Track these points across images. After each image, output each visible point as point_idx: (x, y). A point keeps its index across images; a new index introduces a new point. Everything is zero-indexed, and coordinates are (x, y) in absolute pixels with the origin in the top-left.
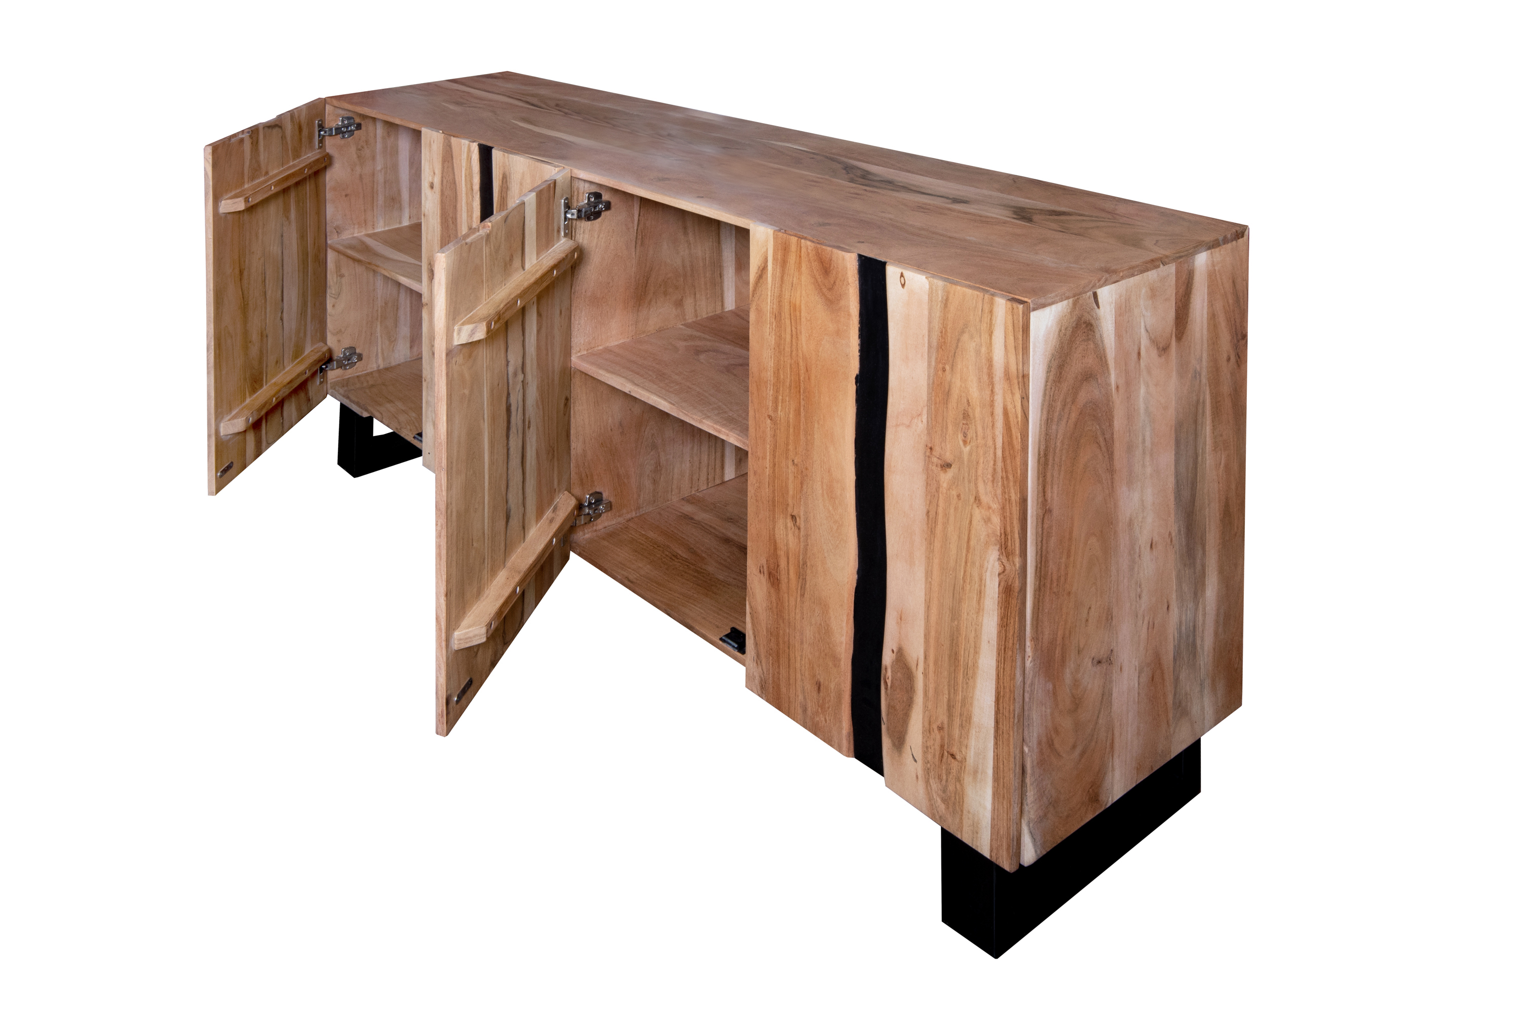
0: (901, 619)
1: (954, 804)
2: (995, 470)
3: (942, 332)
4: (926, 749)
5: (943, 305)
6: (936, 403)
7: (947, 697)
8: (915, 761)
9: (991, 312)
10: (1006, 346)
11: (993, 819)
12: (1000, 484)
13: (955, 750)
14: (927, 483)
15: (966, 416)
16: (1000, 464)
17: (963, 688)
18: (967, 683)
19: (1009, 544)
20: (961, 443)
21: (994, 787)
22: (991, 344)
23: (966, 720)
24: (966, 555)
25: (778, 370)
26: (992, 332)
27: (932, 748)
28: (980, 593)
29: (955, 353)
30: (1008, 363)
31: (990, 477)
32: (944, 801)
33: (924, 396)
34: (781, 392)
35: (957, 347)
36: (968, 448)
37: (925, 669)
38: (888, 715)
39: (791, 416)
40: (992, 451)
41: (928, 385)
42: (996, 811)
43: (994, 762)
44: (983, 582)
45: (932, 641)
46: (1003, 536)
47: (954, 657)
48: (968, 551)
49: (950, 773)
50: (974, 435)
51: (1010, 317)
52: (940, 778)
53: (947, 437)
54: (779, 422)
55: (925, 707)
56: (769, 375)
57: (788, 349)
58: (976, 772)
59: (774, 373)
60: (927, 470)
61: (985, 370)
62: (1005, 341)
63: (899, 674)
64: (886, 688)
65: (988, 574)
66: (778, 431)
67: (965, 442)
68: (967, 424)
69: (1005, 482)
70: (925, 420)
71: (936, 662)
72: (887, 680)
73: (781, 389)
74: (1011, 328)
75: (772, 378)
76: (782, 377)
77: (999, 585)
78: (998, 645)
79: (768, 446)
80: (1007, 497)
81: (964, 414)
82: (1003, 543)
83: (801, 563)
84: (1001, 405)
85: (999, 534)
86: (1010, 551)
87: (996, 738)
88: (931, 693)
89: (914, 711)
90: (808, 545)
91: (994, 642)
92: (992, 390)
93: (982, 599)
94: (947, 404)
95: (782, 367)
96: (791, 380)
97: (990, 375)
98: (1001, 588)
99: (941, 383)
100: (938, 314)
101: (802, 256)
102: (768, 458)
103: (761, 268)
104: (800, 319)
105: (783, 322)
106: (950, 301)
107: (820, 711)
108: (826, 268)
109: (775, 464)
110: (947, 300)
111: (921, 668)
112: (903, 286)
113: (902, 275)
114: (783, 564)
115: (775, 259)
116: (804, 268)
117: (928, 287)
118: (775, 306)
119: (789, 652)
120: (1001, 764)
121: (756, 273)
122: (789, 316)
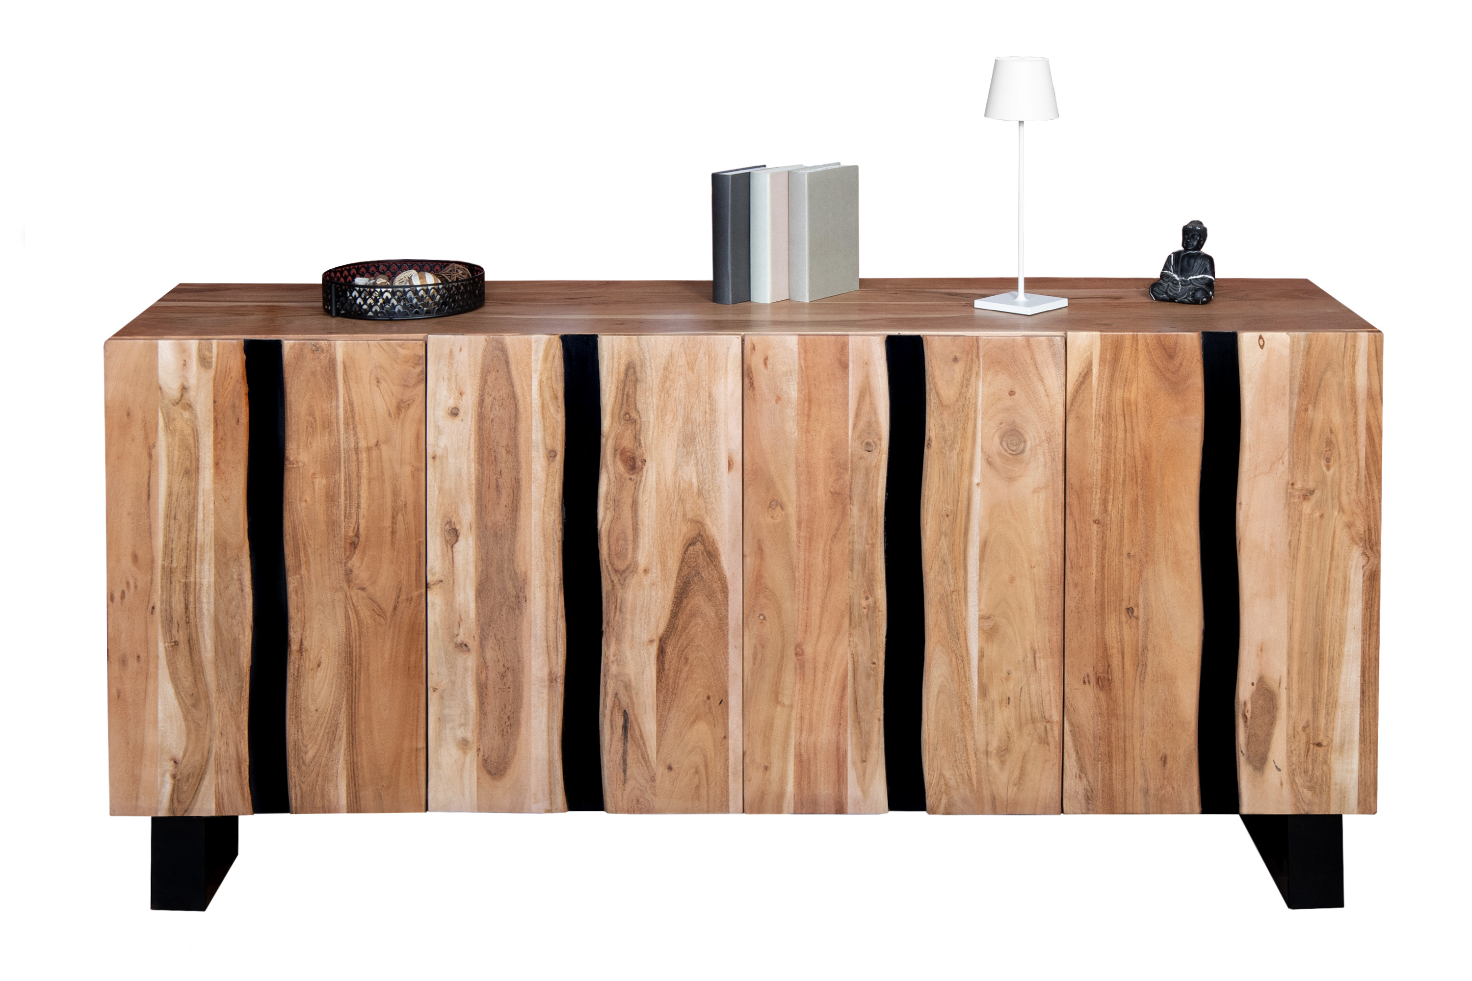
0: (1261, 651)
1: (1321, 785)
2: (1358, 479)
3: (1304, 377)
4: (1290, 753)
5: (1305, 354)
6: (1298, 442)
7: (1312, 696)
8: (1279, 770)
9: (1354, 346)
10: (1369, 371)
11: (1360, 776)
12: (1363, 490)
13: (1321, 738)
14: (1289, 517)
15: (1329, 443)
16: (1363, 472)
17: (1328, 680)
18: (1333, 674)
19: (1373, 537)
20: (1325, 469)
21: (1360, 748)
22: (1354, 373)
23: (1332, 705)
24: (1330, 564)
25: (1108, 470)
26: (1355, 363)
27: (1297, 749)
28: (1345, 591)
29: (1317, 392)
30: (1371, 384)
31: (1354, 488)
32: (1311, 789)
33: (1286, 439)
34: (1111, 491)
35: (1319, 386)
36: (1331, 472)
37: (1288, 684)
38: (1248, 745)
39: (1125, 511)
40: (1355, 464)
41: (1290, 428)
42: (1363, 768)
43: (1360, 729)
44: (1347, 579)
45: (1295, 655)
46: (1367, 532)
47: (1319, 657)
48: (1332, 560)
49: (1316, 761)
50: (1337, 456)
51: (1373, 345)
52: (1306, 772)
53: (1310, 468)
54: (1108, 522)
55: (1289, 716)
56: (1097, 479)
57: (1120, 446)
58: (1342, 746)
59: (1102, 475)
60: (1288, 504)
61: (1348, 398)
62: (1368, 367)
63: (1260, 702)
64: (1245, 722)
65: (1353, 570)
66: (1108, 531)
67: (1328, 468)
68: (1330, 450)
69: (1369, 486)
70: (1286, 463)
71: (1300, 673)
72: (1247, 714)
73: (1112, 489)
74: (1373, 354)
75: (1099, 482)
76: (1112, 475)
77: (1363, 575)
78: (1363, 626)
79: (1094, 551)
80: (1370, 498)
81: (1327, 442)
82: (1367, 538)
83: (1140, 649)
84: (1365, 422)
85: (1362, 533)
86: (1374, 543)
87: (1362, 706)
88: (1295, 702)
89: (1277, 726)
90: (1149, 629)
91: (1359, 627)
92: (1355, 413)
93: (1347, 595)
94: (1309, 439)
95: (1112, 465)
96: (1125, 476)
97: (1354, 401)
98: (1365, 578)
99: (1303, 423)
100: (1300, 362)
101: (1139, 348)
102: (1094, 563)
103: (1083, 374)
104: (1137, 411)
105: (1114, 420)
106: (1312, 347)
107: (1166, 783)
108: (1169, 352)
109: (1104, 566)
110: (1310, 346)
111: (1284, 685)
112: (1262, 347)
113: (1261, 337)
114: (1116, 661)
115: (1102, 360)
116: (1141, 358)
117: (1289, 341)
118: (1102, 408)
119: (1125, 746)
120: (1368, 725)
121: (1077, 381)
122: (1121, 413)
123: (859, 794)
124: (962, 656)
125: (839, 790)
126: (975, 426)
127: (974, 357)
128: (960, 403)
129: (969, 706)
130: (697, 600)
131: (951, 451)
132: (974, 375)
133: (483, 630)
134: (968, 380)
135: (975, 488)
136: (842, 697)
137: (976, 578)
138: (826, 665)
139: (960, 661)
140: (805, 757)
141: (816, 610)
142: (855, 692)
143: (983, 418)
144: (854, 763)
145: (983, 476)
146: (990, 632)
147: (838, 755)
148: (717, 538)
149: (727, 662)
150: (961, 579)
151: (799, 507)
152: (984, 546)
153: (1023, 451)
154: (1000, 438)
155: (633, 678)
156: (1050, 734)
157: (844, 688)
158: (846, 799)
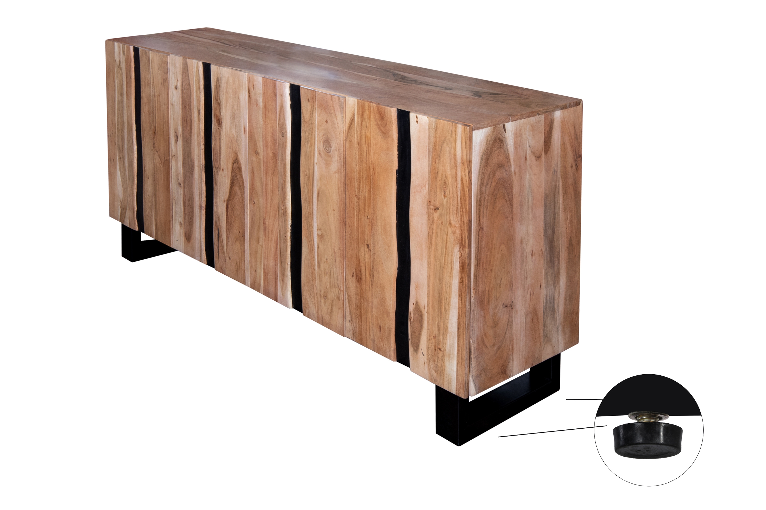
0: (417, 288)
1: (441, 372)
2: (457, 208)
3: (434, 144)
4: (428, 348)
5: (435, 131)
6: (432, 179)
7: (437, 321)
8: (424, 355)
9: (456, 131)
10: (462, 148)
11: (457, 375)
12: (459, 214)
13: (441, 346)
14: (428, 219)
15: (445, 183)
16: (459, 205)
17: (444, 316)
18: (446, 313)
19: (464, 243)
20: (443, 197)
21: (457, 360)
22: (455, 147)
23: (446, 331)
24: (445, 251)
25: (360, 171)
26: (456, 141)
27: (431, 347)
28: (451, 268)
29: (440, 153)
30: (463, 155)
31: (455, 212)
32: (436, 371)
33: (427, 175)
34: (361, 182)
35: (441, 150)
36: (446, 199)
37: (428, 310)
38: (411, 336)
39: (366, 194)
40: (456, 199)
41: (429, 170)
42: (458, 371)
43: (457, 348)
44: (453, 263)
45: (431, 296)
46: (461, 239)
47: (440, 301)
48: (446, 249)
49: (439, 358)
50: (449, 192)
51: (464, 133)
52: (434, 362)
53: (437, 195)
54: (360, 198)
55: (428, 328)
56: (356, 174)
57: (365, 160)
58: (449, 355)
59: (358, 173)
60: (428, 212)
61: (453, 160)
62: (462, 145)
63: (416, 315)
64: (411, 323)
65: (455, 258)
66: (360, 202)
67: (444, 196)
68: (445, 187)
69: (462, 213)
70: (427, 188)
71: (432, 306)
72: (411, 319)
73: (362, 181)
74: (464, 138)
75: (357, 176)
76: (362, 174)
77: (459, 263)
78: (459, 292)
79: (356, 211)
80: (462, 220)
81: (444, 182)
82: (461, 243)
83: (371, 268)
84: (460, 176)
85: (459, 239)
86: (464, 246)
87: (458, 336)
88: (430, 321)
89: (423, 331)
90: (374, 259)
91: (457, 291)
92: (456, 170)
93: (452, 271)
94: (437, 179)
95: (362, 169)
96: (366, 176)
97: (455, 163)
98: (460, 264)
99: (434, 169)
100: (433, 135)
101: (371, 111)
102: (356, 217)
103: (351, 119)
104: (370, 144)
105: (362, 146)
106: (438, 128)
107: (381, 341)
108: (382, 116)
109: (359, 220)
110: (437, 127)
111: (426, 310)
112: (417, 122)
113: (417, 117)
114: (363, 270)
115: (358, 114)
116: (372, 118)
117: (428, 122)
118: (358, 138)
119: (366, 314)
120: (461, 349)
121: (349, 122)
122: (365, 143)
123: (282, 295)
124: (312, 245)
125: (276, 291)
126: (315, 135)
127: (314, 101)
128: (310, 122)
129: (314, 270)
130: (236, 188)
131: (308, 144)
132: (314, 109)
133: (184, 179)
134: (313, 111)
135: (315, 164)
136: (276, 248)
137: (316, 209)
138: (272, 231)
139: (311, 247)
140: (266, 272)
141: (269, 205)
142: (280, 248)
143: (317, 132)
144: (280, 281)
145: (318, 160)
146: (321, 237)
147: (275, 274)
148: (241, 162)
149: (244, 218)
150: (311, 208)
151: (263, 156)
152: (318, 193)
153: (330, 152)
154: (323, 142)
155: (220, 215)
156: (340, 296)
157: (277, 245)
158: (278, 295)
